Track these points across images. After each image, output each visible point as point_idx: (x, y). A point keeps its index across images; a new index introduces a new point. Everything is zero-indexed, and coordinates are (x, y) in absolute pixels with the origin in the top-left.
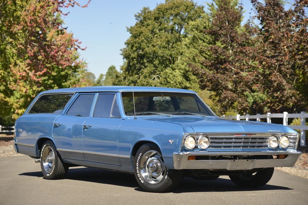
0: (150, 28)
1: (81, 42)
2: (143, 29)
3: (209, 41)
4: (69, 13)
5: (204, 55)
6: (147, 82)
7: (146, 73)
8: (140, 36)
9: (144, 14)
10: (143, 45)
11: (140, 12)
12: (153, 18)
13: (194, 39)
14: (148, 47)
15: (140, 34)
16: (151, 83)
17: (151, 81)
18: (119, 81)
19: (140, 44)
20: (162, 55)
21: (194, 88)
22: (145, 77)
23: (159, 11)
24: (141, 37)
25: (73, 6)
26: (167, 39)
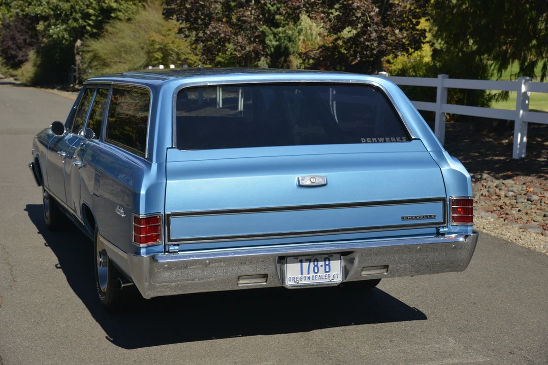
21: (125, 10)
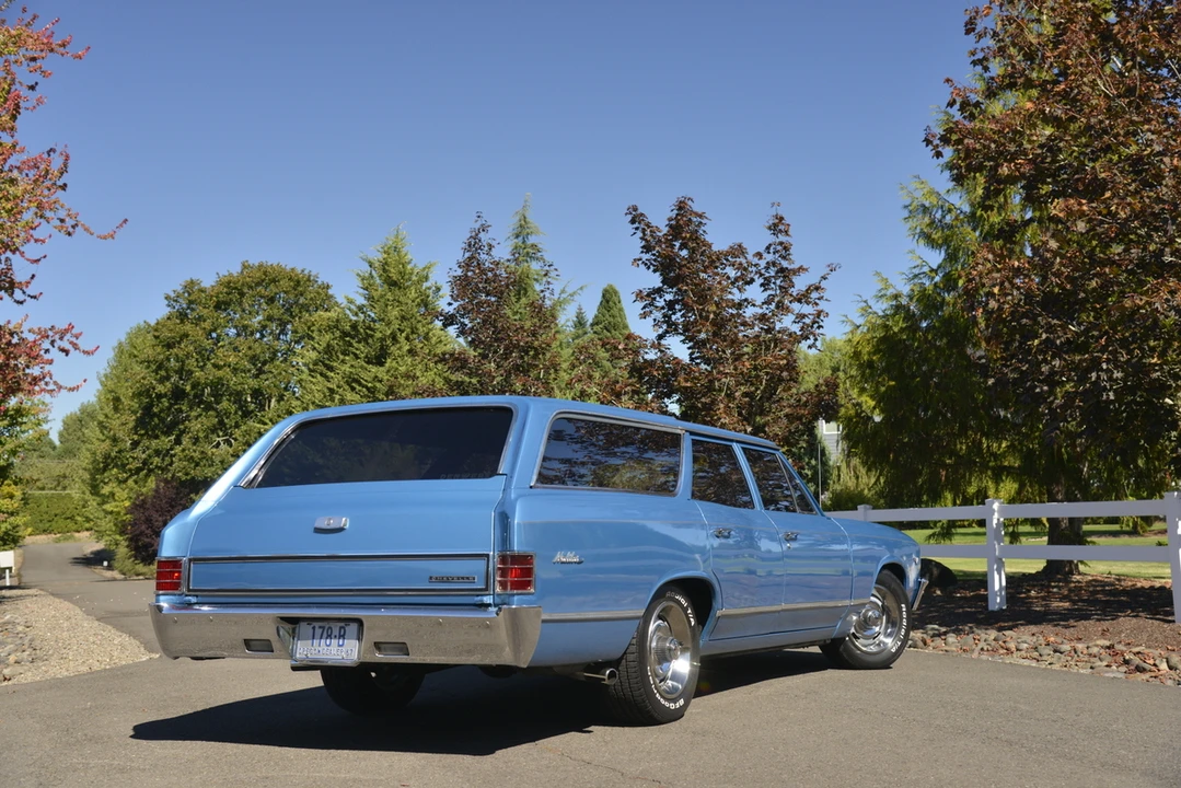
0: (207, 325)
1: (81, 334)
2: (188, 327)
3: (366, 357)
4: (45, 257)
5: (358, 388)
6: (203, 452)
7: (198, 431)
8: (179, 343)
9: (189, 294)
10: (191, 363)
11: (179, 289)
12: (212, 304)
13: (329, 349)
14: (202, 368)
15: (181, 340)
16: (213, 454)
17: (210, 450)
18: (120, 452)
19: (183, 362)
20: (239, 388)
22: (196, 440)
23: (229, 287)
24: (186, 346)
25: (69, 234)
26: (250, 353)
